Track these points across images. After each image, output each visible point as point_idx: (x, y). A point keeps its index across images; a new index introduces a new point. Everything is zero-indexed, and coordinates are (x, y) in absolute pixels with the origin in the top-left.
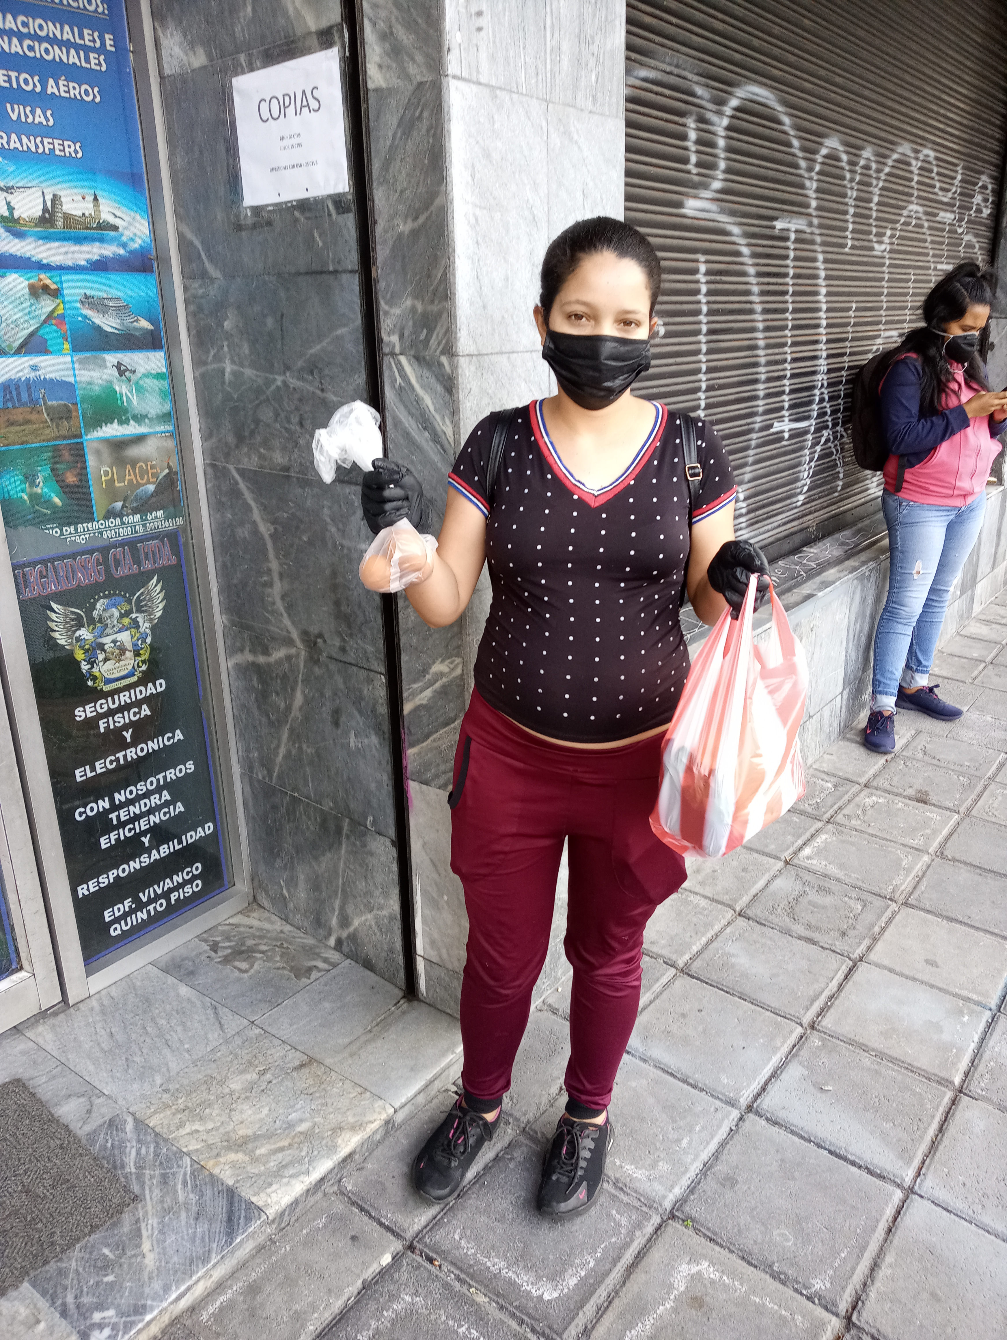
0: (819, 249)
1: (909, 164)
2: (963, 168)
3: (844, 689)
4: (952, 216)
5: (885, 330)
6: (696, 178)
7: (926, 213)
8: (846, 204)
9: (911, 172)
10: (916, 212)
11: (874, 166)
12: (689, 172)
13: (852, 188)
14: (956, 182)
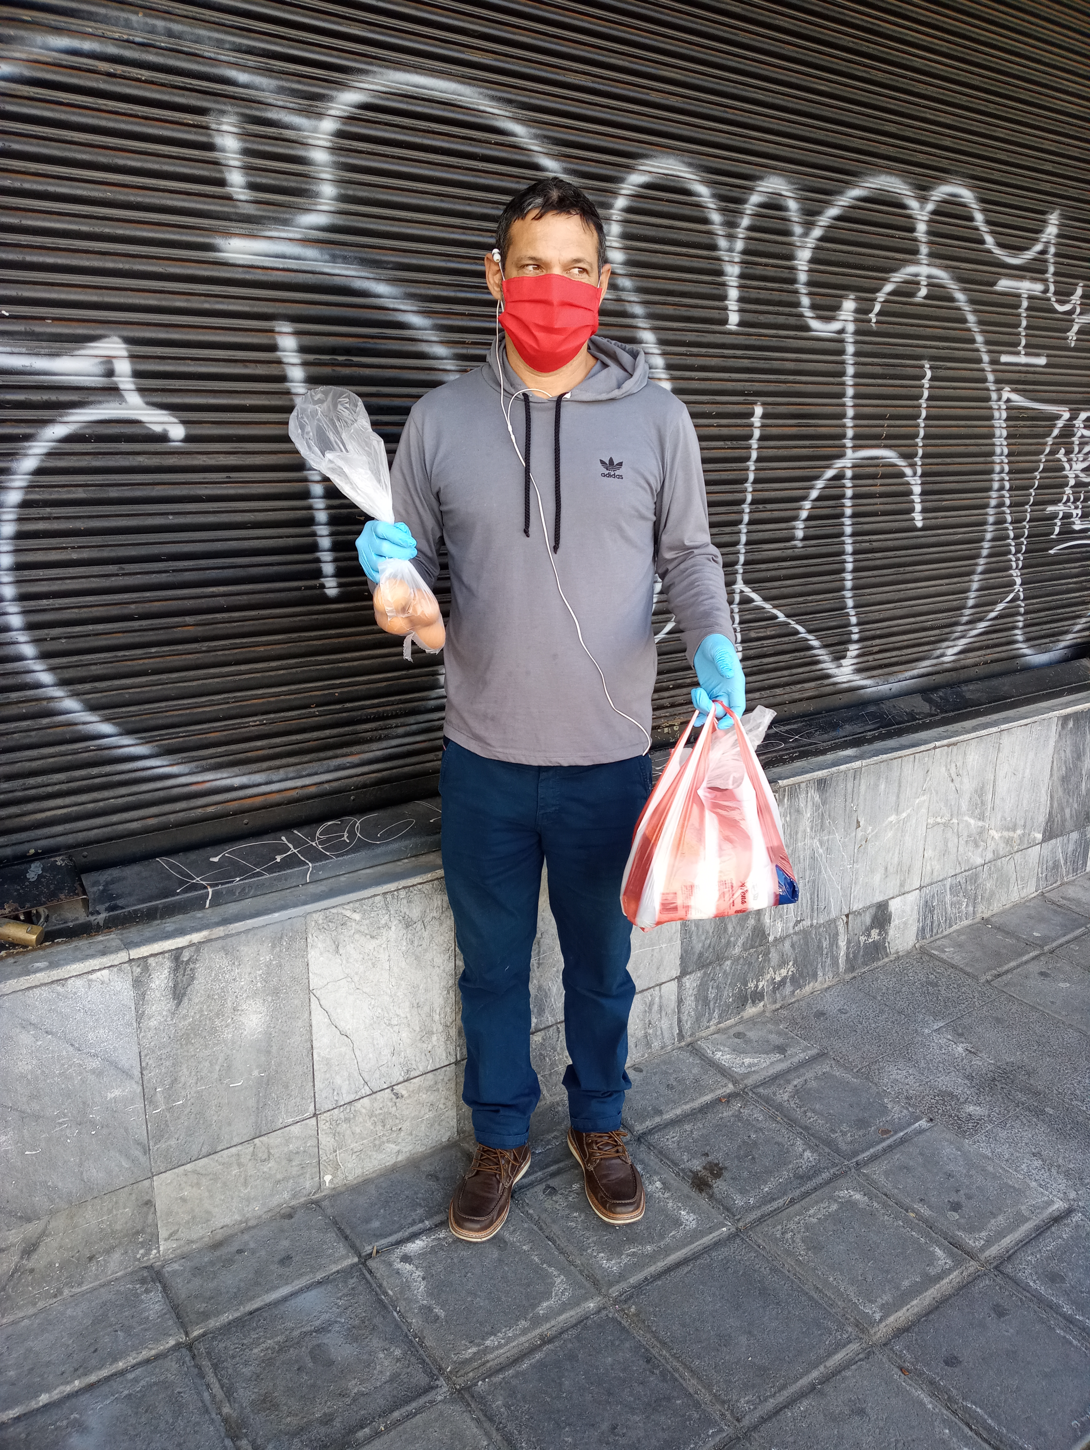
0: (641, 323)
1: (904, 207)
2: (1063, 216)
3: (684, 973)
4: (1039, 287)
5: (855, 448)
6: (251, 210)
7: (960, 280)
8: (719, 259)
9: (910, 217)
10: (929, 277)
11: (793, 205)
12: (229, 198)
13: (731, 237)
14: (1044, 237)
